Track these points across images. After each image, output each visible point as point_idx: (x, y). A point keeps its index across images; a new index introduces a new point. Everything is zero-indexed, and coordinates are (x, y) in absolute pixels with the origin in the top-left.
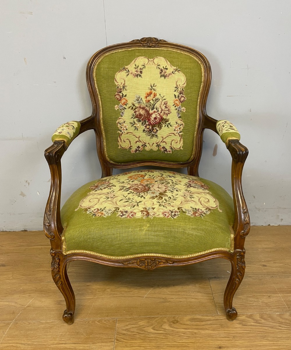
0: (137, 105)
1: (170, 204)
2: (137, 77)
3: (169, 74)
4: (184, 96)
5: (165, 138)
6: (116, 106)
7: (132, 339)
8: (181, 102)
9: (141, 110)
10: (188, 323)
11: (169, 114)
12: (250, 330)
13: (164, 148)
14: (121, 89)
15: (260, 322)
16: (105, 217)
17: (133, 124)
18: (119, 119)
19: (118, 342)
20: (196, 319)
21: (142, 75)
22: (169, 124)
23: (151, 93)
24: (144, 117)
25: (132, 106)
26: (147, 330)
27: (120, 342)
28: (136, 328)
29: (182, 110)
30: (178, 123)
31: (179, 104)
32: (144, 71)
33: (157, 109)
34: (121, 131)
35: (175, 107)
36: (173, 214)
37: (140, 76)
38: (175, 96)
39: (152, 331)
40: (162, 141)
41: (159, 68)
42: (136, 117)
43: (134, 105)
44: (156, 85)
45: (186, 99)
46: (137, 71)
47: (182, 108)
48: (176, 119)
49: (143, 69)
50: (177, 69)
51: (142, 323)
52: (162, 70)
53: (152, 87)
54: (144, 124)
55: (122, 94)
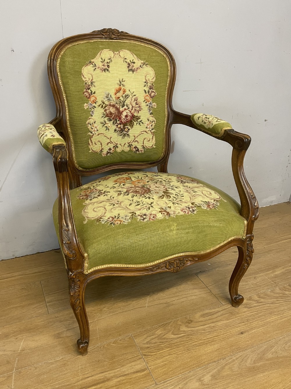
0: (107, 103)
1: (181, 200)
2: (105, 71)
3: (137, 68)
4: (155, 91)
5: (137, 137)
6: (86, 104)
7: (159, 349)
8: (152, 97)
9: (111, 108)
10: (202, 319)
11: (140, 110)
12: (257, 310)
13: (136, 147)
14: (89, 85)
15: (260, 301)
16: (125, 223)
17: (104, 124)
18: (90, 119)
19: (146, 357)
20: (206, 314)
21: (109, 69)
22: (141, 121)
23: (120, 89)
24: (115, 115)
25: (102, 104)
26: (168, 337)
27: (148, 356)
28: (156, 339)
29: (153, 106)
30: (150, 119)
31: (149, 99)
32: (110, 65)
33: (127, 106)
34: (92, 133)
35: (146, 103)
36: (191, 209)
37: (108, 70)
38: (145, 91)
39: (173, 336)
40: (134, 141)
41: (126, 62)
42: (107, 116)
43: (104, 103)
44: (125, 81)
45: (156, 94)
46: (104, 65)
47: (154, 104)
48: (148, 115)
49: (110, 62)
50: (145, 63)
51: (159, 332)
52: (130, 64)
53: (121, 83)
54: (115, 123)
55: (91, 90)
